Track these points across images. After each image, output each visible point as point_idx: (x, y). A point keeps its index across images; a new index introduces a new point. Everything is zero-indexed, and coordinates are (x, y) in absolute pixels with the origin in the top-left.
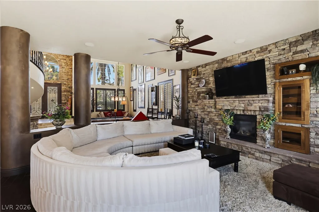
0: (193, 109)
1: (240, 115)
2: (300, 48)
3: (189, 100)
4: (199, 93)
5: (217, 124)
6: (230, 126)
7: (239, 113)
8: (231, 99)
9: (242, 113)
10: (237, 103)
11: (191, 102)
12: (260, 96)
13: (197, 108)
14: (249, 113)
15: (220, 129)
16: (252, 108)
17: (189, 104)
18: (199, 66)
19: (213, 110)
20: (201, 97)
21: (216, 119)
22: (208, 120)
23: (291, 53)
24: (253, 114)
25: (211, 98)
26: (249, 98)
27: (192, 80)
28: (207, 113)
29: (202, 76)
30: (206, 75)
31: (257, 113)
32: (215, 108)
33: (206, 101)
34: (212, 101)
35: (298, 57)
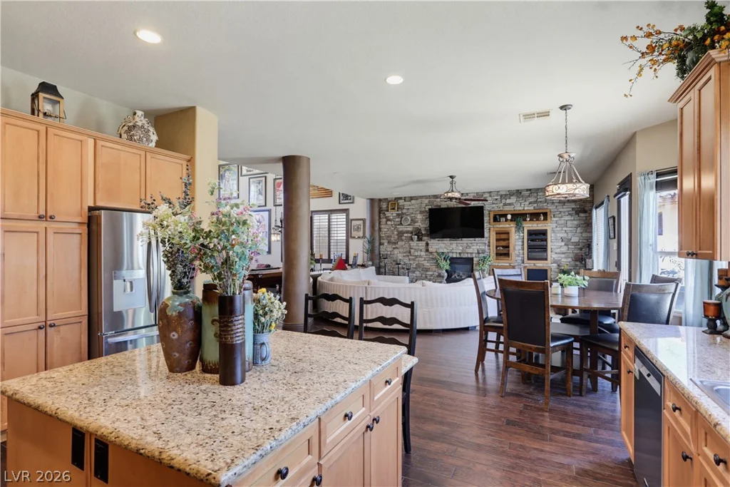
0: (389, 253)
1: (456, 258)
2: (508, 201)
3: (382, 241)
4: (401, 234)
5: (427, 270)
6: (447, 271)
7: (455, 256)
8: (447, 241)
9: (458, 256)
10: (454, 246)
11: (386, 244)
12: (477, 239)
13: (396, 251)
14: (466, 256)
15: (431, 275)
16: (470, 251)
17: (381, 247)
18: (401, 198)
19: (423, 253)
20: (404, 238)
21: (427, 264)
22: (415, 266)
23: (502, 204)
24: (469, 256)
25: (420, 239)
26: (465, 241)
27: (389, 215)
28: (413, 258)
29: (404, 211)
30: (411, 211)
31: (474, 255)
32: (427, 250)
33: (414, 244)
34: (422, 244)
35: (507, 208)
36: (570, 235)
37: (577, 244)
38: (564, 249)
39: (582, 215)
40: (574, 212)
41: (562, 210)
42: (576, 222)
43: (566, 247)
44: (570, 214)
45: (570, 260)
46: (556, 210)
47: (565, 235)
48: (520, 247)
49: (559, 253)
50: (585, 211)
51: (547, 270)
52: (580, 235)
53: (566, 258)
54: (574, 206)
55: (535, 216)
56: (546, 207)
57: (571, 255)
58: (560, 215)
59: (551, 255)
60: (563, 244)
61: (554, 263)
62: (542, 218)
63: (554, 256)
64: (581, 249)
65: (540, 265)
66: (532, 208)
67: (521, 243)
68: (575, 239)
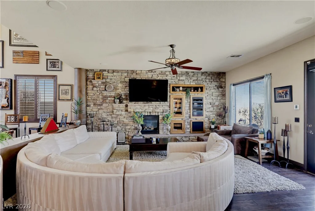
0: (95, 113)
1: (147, 116)
2: (181, 78)
3: (88, 103)
4: (105, 98)
5: (127, 125)
7: (146, 114)
8: (141, 103)
9: (149, 114)
10: (147, 107)
11: (92, 105)
12: (162, 102)
13: (101, 111)
14: (154, 114)
15: (129, 129)
16: (158, 111)
17: (88, 108)
18: (105, 70)
19: (123, 113)
20: (107, 101)
21: (126, 121)
22: (116, 123)
23: (177, 80)
24: (156, 114)
25: (121, 102)
26: (154, 103)
27: (95, 83)
28: (116, 116)
29: (108, 80)
30: (113, 80)
31: (160, 114)
32: (127, 111)
33: (117, 105)
34: (122, 106)
35: (181, 83)
36: (214, 101)
37: (217, 106)
38: (212, 109)
39: (220, 89)
40: (216, 87)
41: (210, 86)
42: (217, 94)
43: (212, 108)
44: (214, 89)
45: (214, 115)
46: (207, 86)
47: (211, 101)
48: (188, 108)
49: (209, 112)
50: (222, 87)
51: (203, 122)
52: (219, 101)
53: (213, 114)
54: (216, 84)
55: (196, 89)
56: (202, 84)
57: (215, 113)
58: (209, 89)
59: (205, 113)
60: (211, 106)
61: (206, 117)
62: (200, 90)
63: (207, 113)
64: (220, 109)
65: (199, 119)
66: (195, 84)
67: (188, 106)
68: (217, 103)
